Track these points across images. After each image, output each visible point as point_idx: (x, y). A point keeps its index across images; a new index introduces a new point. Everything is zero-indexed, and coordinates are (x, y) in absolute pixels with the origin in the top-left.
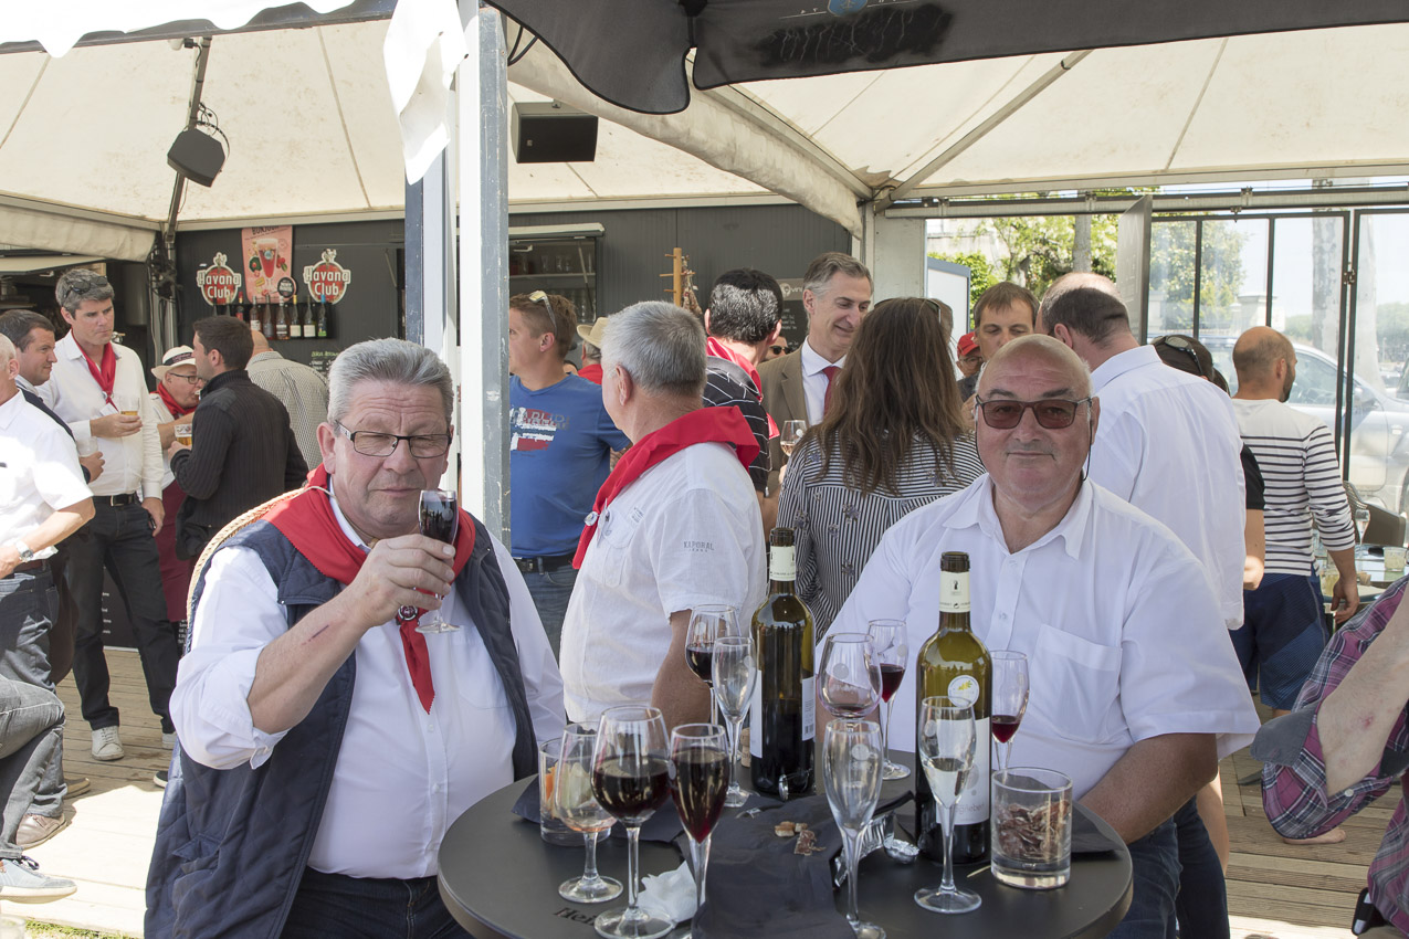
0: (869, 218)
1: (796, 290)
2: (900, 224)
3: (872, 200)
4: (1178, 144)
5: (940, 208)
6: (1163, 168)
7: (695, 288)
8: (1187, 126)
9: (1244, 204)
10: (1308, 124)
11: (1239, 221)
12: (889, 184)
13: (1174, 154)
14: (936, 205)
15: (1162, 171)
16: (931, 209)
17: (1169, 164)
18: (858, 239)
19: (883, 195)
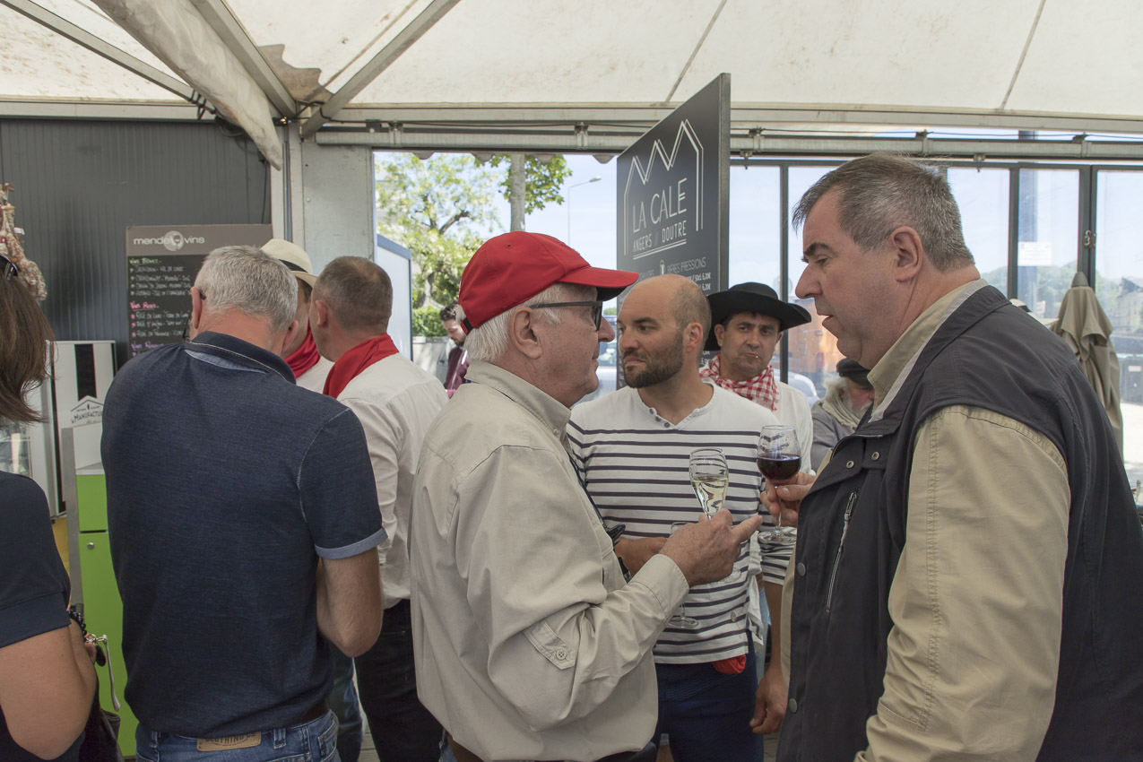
0: (294, 145)
1: (192, 240)
2: (337, 155)
3: (295, 118)
4: (688, 65)
5: (391, 134)
6: (663, 99)
7: (19, 231)
8: (703, 39)
9: (756, 147)
10: (832, 51)
11: (750, 168)
12: (319, 98)
13: (680, 80)
14: (386, 130)
15: (662, 104)
16: (379, 134)
17: (671, 95)
18: (278, 169)
19: (309, 112)
